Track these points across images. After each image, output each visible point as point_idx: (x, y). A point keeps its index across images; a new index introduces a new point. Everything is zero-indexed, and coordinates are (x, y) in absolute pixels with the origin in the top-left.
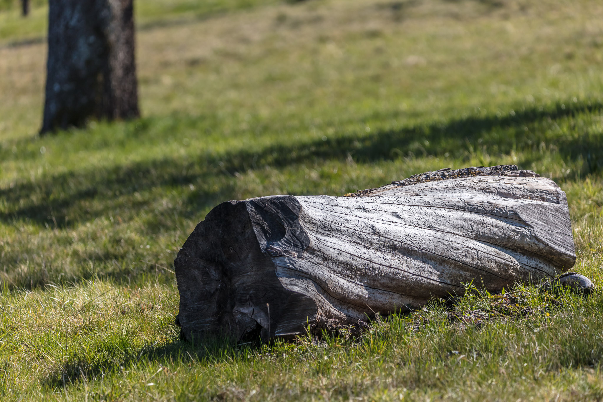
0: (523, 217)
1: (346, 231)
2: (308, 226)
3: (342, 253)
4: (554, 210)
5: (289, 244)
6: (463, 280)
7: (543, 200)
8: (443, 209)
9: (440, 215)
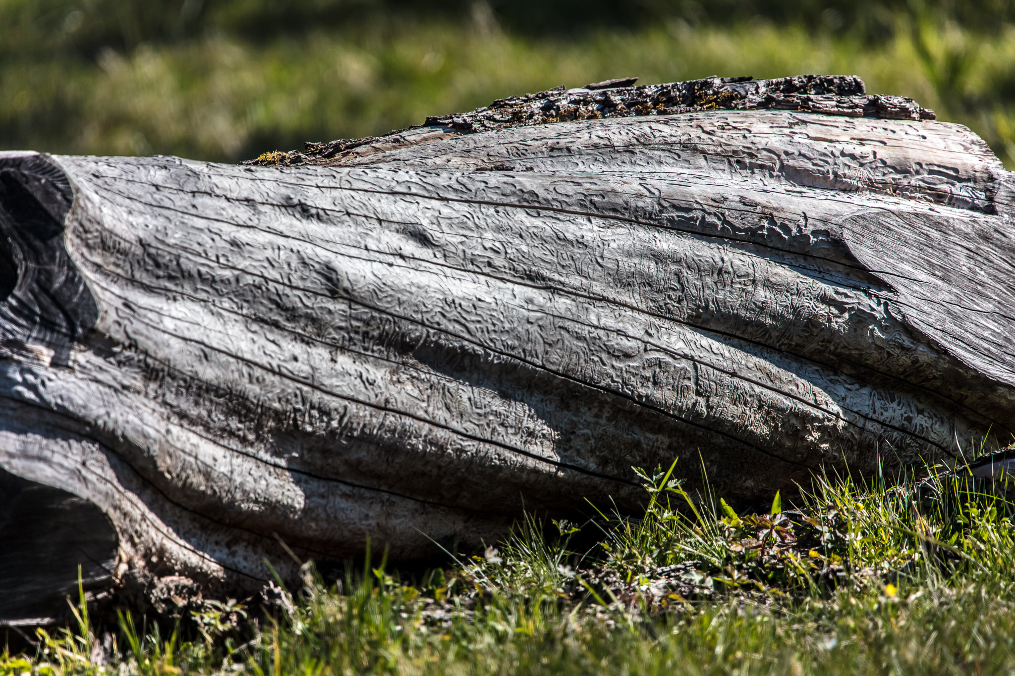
0: (865, 254)
1: (232, 280)
2: (98, 260)
3: (213, 355)
4: (973, 234)
5: (26, 318)
6: (645, 461)
7: (939, 198)
8: (582, 220)
9: (570, 236)
